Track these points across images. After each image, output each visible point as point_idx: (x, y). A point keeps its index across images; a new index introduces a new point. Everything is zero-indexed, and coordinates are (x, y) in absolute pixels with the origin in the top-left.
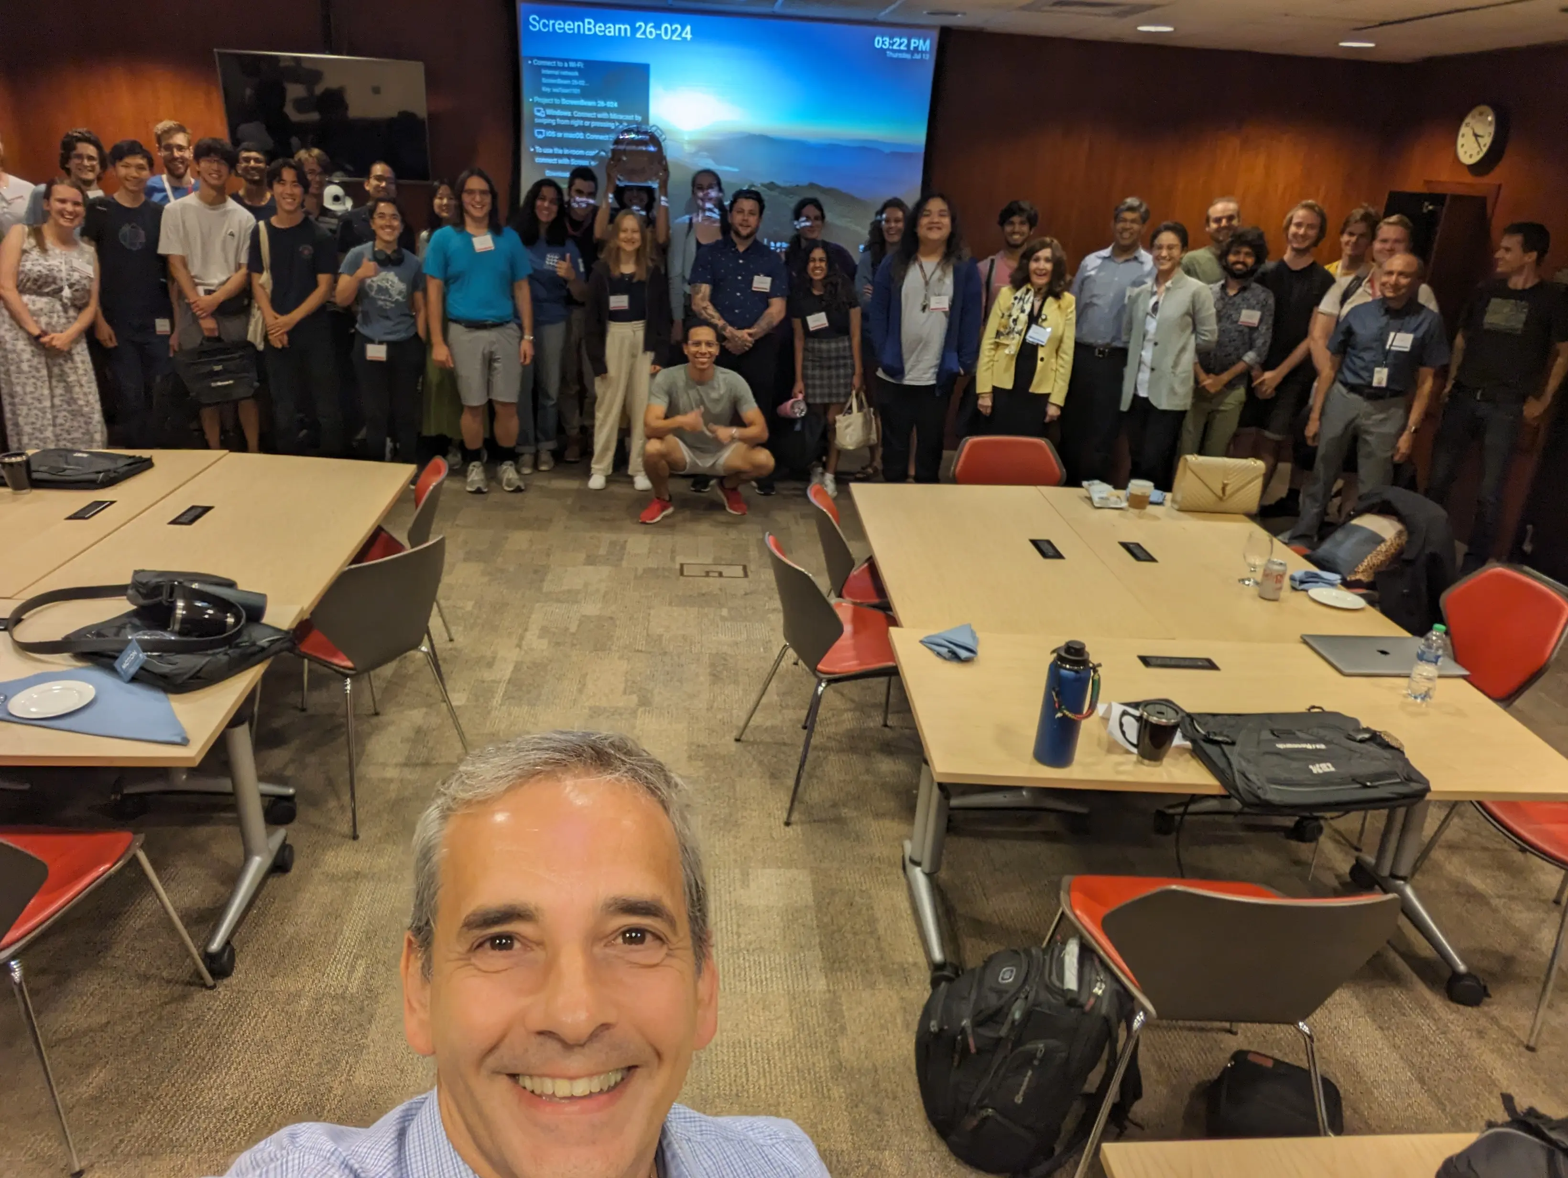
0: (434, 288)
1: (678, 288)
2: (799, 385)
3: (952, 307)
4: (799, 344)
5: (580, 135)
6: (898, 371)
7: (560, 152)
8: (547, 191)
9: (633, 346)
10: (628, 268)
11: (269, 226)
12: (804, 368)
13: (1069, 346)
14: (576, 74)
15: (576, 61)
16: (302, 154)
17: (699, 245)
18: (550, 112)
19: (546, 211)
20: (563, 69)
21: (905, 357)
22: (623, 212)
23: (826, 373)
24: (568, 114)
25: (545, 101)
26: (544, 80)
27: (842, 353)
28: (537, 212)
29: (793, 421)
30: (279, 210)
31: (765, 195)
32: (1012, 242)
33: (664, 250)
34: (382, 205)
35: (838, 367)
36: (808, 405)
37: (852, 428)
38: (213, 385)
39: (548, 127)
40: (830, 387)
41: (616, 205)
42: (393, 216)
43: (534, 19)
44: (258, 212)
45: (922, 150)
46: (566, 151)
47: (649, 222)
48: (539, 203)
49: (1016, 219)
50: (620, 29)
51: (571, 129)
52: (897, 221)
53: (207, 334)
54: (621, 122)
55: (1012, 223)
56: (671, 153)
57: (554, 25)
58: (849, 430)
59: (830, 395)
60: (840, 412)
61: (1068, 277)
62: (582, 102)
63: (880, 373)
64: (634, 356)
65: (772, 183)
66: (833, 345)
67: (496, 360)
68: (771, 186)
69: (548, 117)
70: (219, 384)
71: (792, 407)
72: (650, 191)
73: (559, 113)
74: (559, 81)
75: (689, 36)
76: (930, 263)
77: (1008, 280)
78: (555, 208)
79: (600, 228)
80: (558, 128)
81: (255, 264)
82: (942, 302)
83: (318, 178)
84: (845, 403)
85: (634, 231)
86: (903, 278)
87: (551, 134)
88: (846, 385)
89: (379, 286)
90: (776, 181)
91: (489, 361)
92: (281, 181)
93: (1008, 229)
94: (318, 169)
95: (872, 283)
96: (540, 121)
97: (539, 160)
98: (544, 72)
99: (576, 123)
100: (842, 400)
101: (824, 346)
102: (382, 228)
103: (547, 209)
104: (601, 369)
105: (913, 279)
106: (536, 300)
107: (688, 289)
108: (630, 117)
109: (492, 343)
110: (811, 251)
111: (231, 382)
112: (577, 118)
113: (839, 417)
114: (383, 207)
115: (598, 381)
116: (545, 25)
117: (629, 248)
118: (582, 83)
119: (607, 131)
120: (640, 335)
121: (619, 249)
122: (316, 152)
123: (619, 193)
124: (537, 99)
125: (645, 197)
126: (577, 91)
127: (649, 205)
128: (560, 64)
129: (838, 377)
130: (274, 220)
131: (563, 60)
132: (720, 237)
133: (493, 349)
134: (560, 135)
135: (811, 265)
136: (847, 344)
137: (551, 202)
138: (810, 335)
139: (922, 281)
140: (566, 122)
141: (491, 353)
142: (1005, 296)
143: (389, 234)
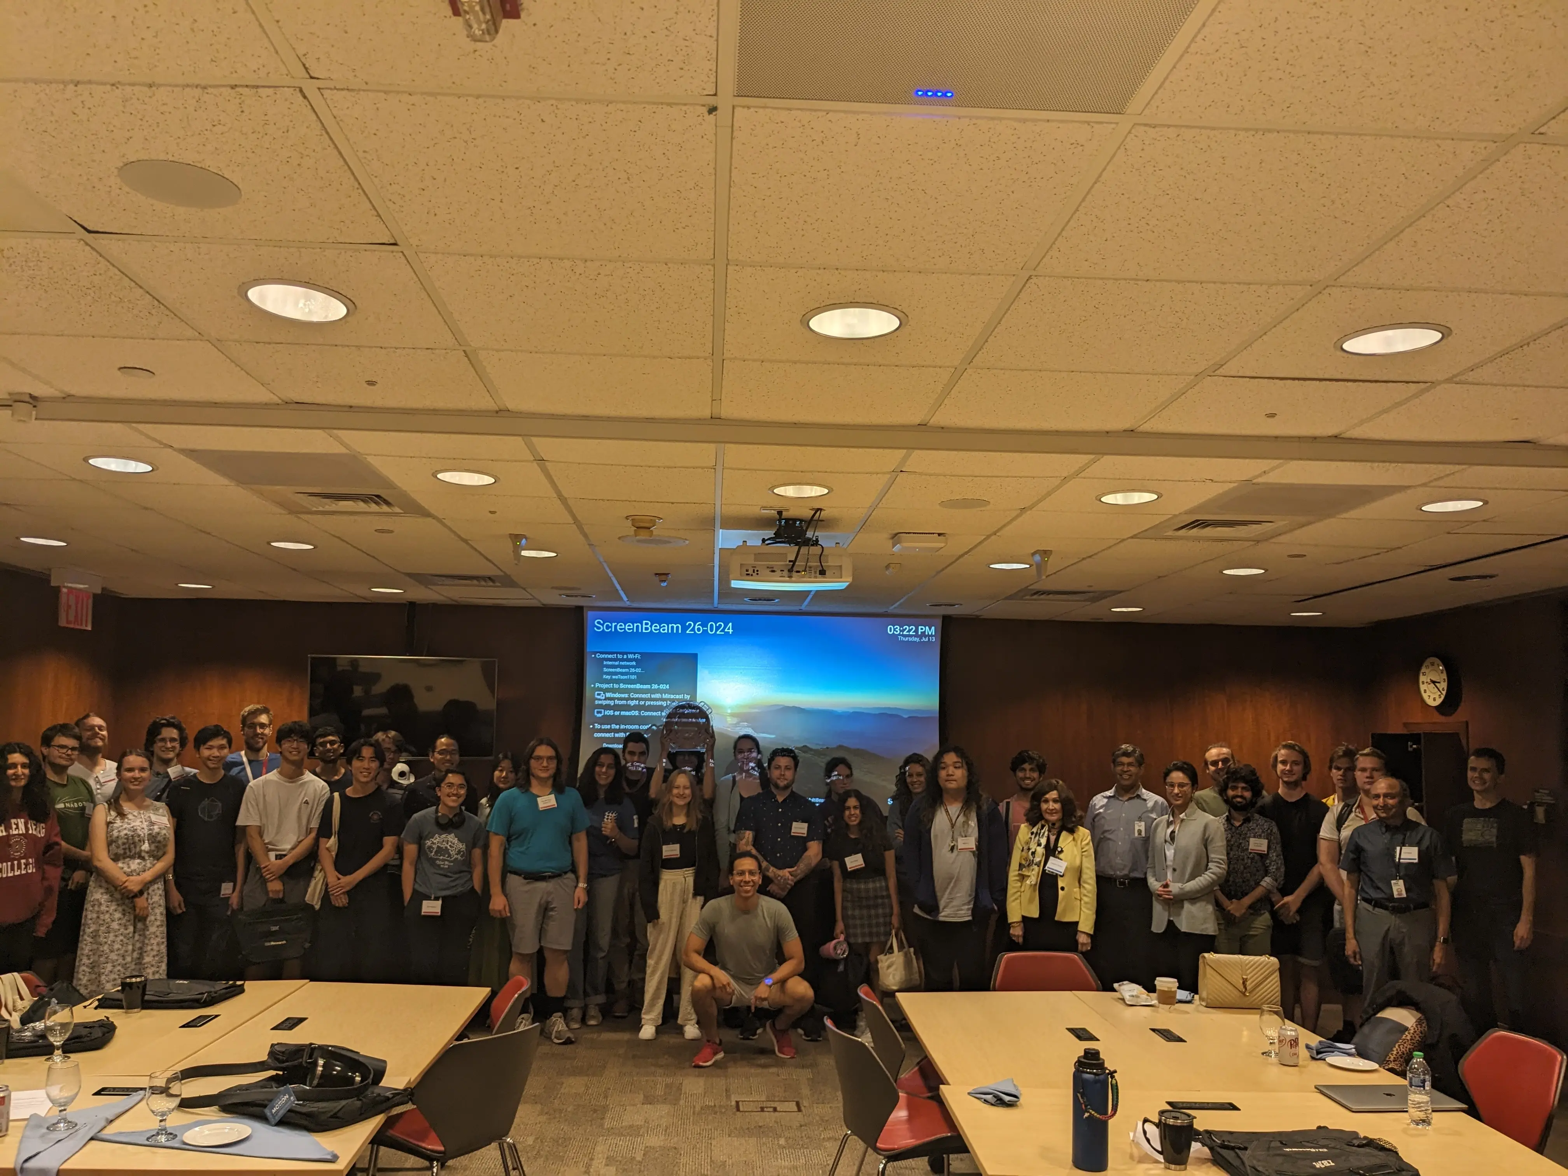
0: (496, 844)
1: (724, 839)
2: (840, 926)
3: (979, 847)
4: (838, 885)
5: (636, 713)
6: (933, 908)
7: (617, 727)
8: (605, 759)
9: (684, 892)
10: (679, 820)
11: (343, 797)
12: (844, 908)
13: (1090, 875)
14: (634, 663)
15: (634, 654)
16: (380, 736)
17: (742, 798)
18: (608, 695)
19: (604, 775)
20: (623, 660)
21: (939, 894)
22: (676, 772)
23: (865, 912)
24: (626, 696)
25: (605, 686)
26: (605, 670)
27: (879, 894)
28: (597, 778)
29: (836, 962)
30: (354, 782)
31: (801, 755)
32: (1024, 786)
33: (710, 804)
34: (450, 775)
35: (876, 906)
36: (849, 944)
37: (894, 967)
38: (267, 944)
39: (608, 707)
40: (870, 926)
41: (670, 767)
42: (460, 786)
43: (599, 623)
44: (334, 786)
45: (938, 715)
46: (622, 727)
47: (698, 780)
48: (597, 769)
49: (1026, 766)
50: (672, 627)
51: (628, 708)
52: (919, 775)
53: (271, 895)
54: (673, 701)
55: (1025, 770)
56: (716, 724)
57: (616, 626)
58: (891, 970)
59: (871, 934)
60: (882, 952)
61: (1079, 813)
62: (638, 686)
63: (916, 910)
64: (685, 902)
65: (805, 746)
66: (871, 885)
67: (552, 909)
68: (805, 749)
69: (606, 699)
70: (272, 943)
71: (835, 948)
72: (700, 755)
73: (617, 695)
74: (618, 670)
75: (731, 631)
76: (954, 808)
77: (1025, 818)
78: (612, 772)
79: (655, 788)
80: (616, 708)
81: (324, 830)
82: (970, 842)
83: (391, 756)
84: (886, 942)
85: (685, 788)
86: (931, 821)
87: (611, 713)
88: (885, 924)
89: (438, 847)
90: (808, 745)
91: (545, 910)
92: (360, 757)
93: (1020, 774)
94: (393, 748)
95: (903, 828)
96: (600, 702)
97: (596, 735)
98: (605, 663)
99: (632, 703)
100: (883, 939)
101: (862, 886)
102: (449, 796)
103: (605, 773)
104: (653, 915)
105: (941, 821)
106: (592, 855)
107: (732, 838)
108: (681, 697)
109: (549, 893)
110: (845, 801)
111: (284, 942)
112: (632, 699)
113: (881, 957)
114: (452, 778)
115: (650, 927)
116: (608, 627)
117: (681, 802)
118: (638, 670)
119: (660, 708)
120: (691, 880)
121: (671, 803)
122: (392, 733)
123: (672, 757)
124: (597, 685)
125: (695, 760)
126: (634, 677)
127: (698, 768)
128: (620, 656)
129: (877, 916)
130: (349, 791)
131: (623, 653)
132: (761, 791)
133: (550, 899)
134: (617, 713)
135: (847, 813)
136: (884, 884)
137: (609, 767)
138: (848, 875)
139: (949, 824)
140: (624, 702)
141: (548, 903)
142: (1024, 832)
143: (454, 801)
